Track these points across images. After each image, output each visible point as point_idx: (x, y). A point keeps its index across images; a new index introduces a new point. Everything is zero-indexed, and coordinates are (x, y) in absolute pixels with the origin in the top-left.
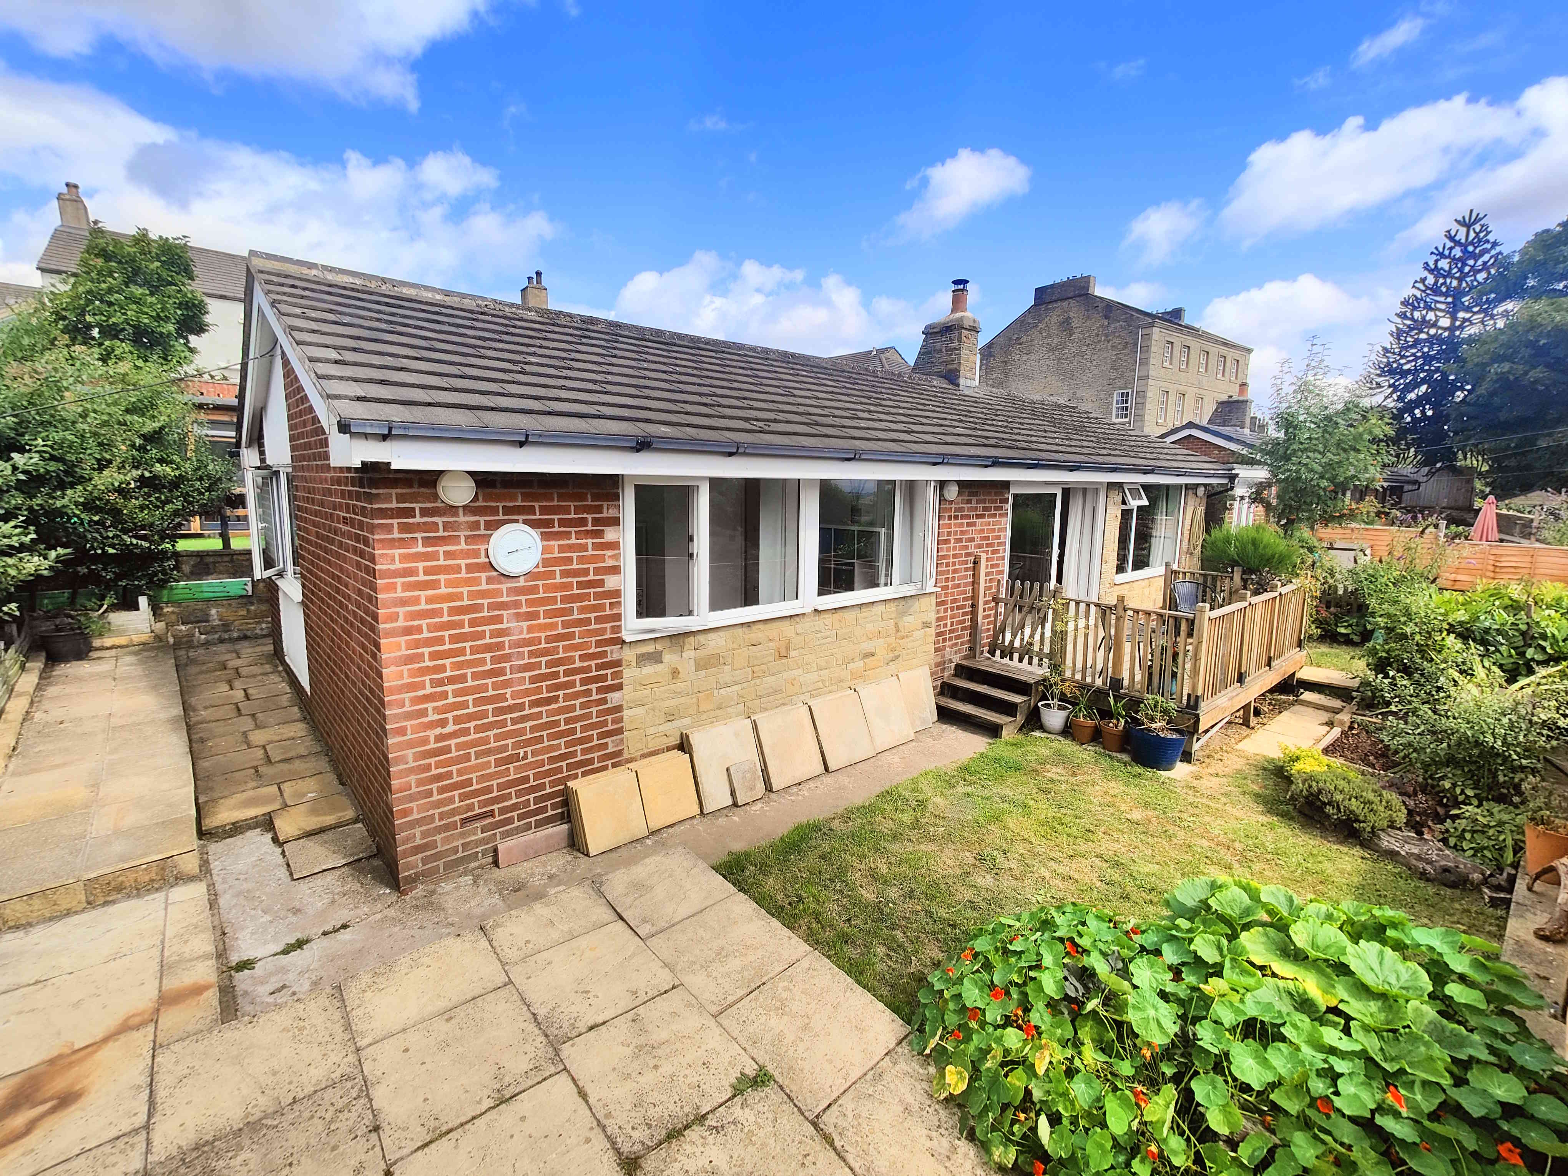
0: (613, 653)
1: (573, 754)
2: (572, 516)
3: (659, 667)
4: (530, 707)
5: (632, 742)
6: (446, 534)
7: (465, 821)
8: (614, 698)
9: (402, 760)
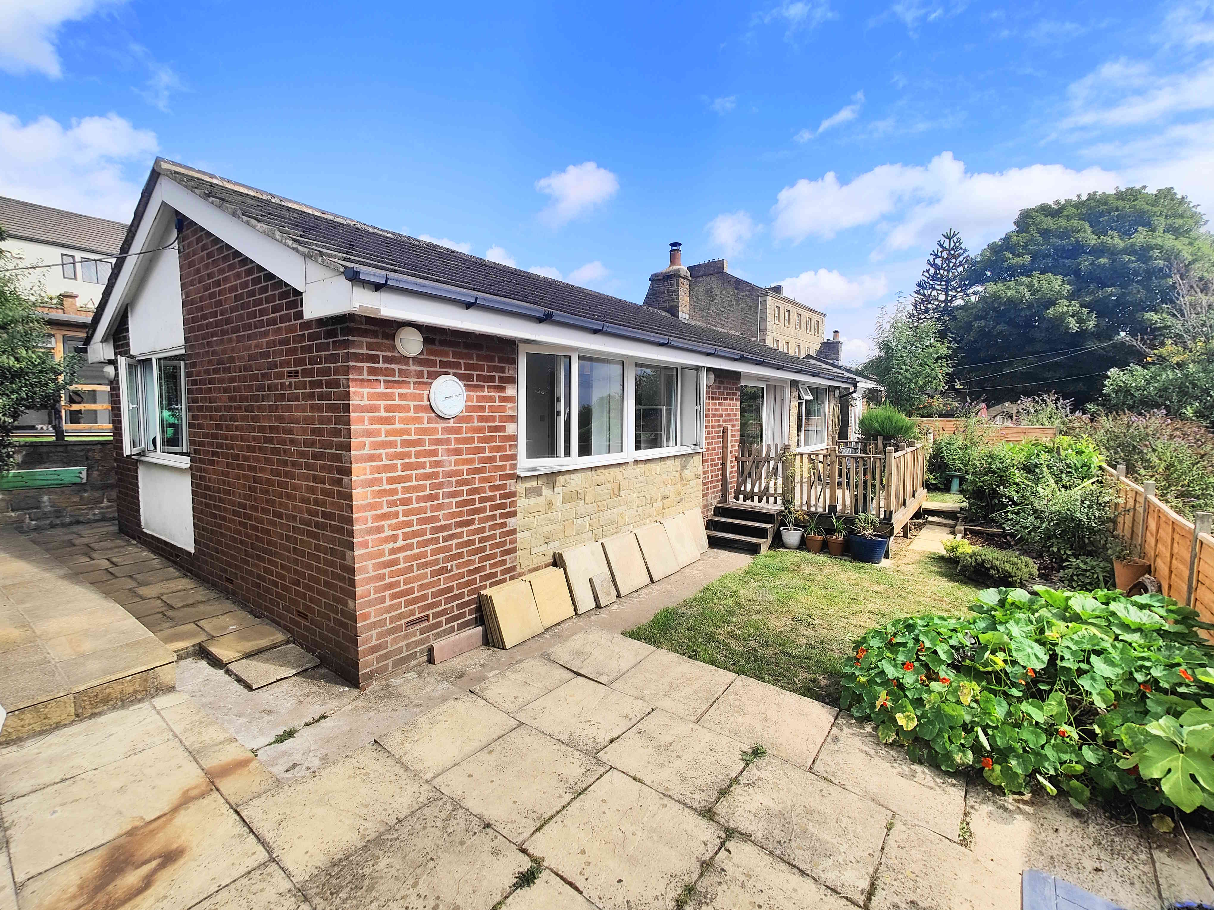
0: (512, 485)
1: (483, 568)
2: (485, 373)
3: (540, 499)
4: (456, 528)
5: (523, 560)
6: (401, 379)
7: (409, 624)
8: (511, 522)
9: (365, 570)
